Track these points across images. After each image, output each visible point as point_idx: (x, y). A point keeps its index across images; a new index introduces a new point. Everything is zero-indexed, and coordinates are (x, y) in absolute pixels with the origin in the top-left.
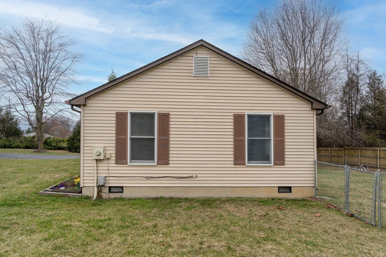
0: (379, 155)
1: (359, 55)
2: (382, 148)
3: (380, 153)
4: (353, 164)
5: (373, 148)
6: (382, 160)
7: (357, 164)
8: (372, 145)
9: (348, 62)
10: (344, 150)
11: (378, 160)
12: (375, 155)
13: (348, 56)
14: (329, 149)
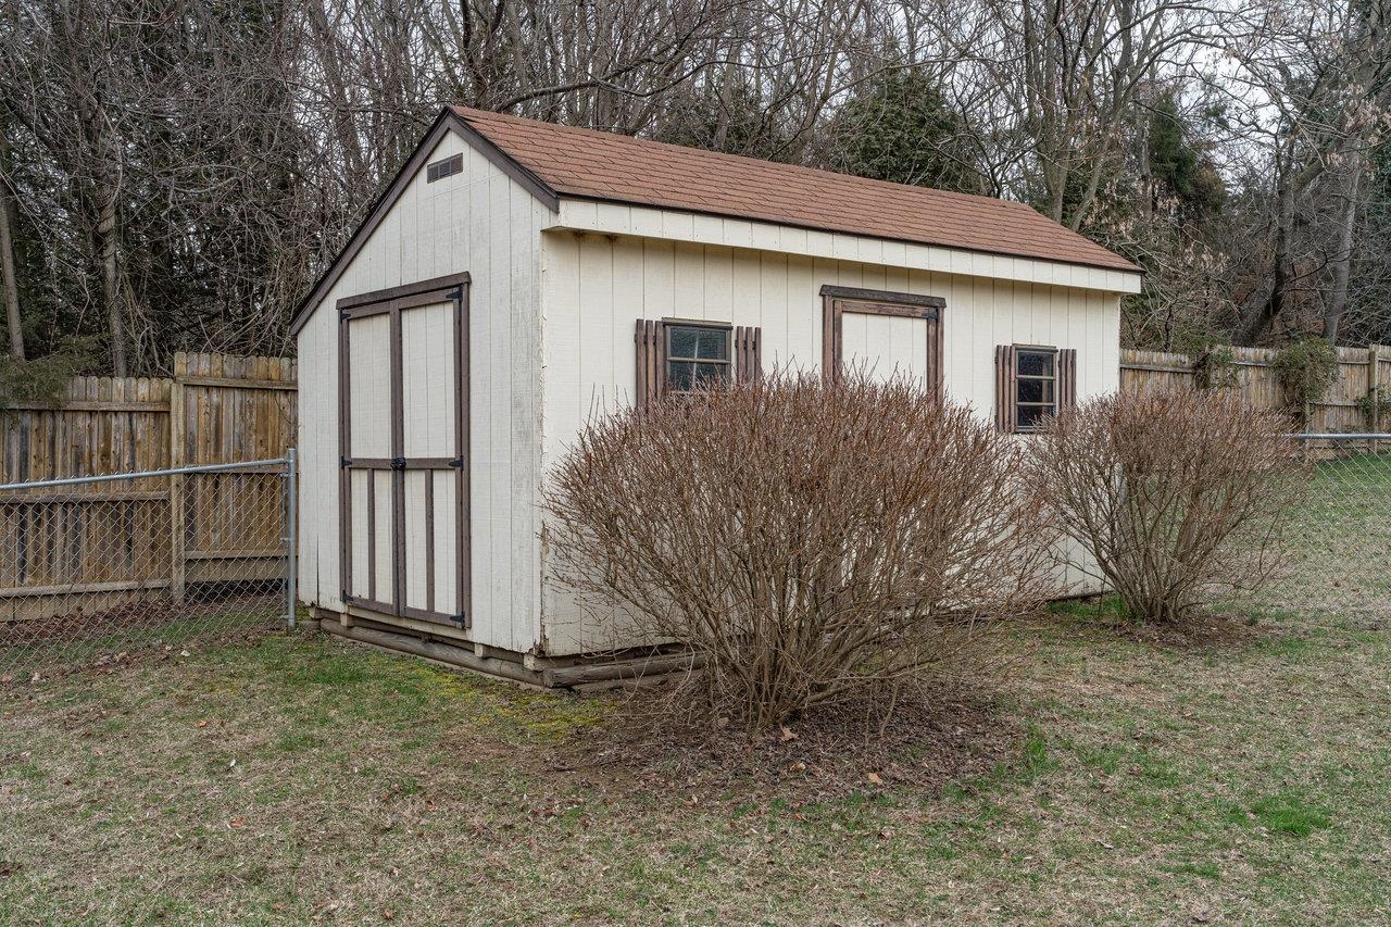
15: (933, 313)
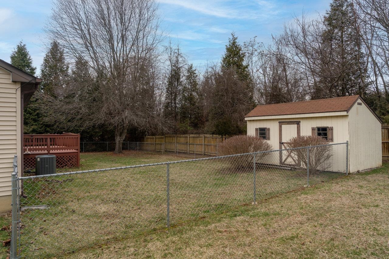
0: (189, 142)
1: (179, 48)
2: (191, 135)
3: (189, 140)
4: (171, 150)
5: (185, 135)
6: (191, 146)
7: (174, 151)
8: (185, 132)
9: (171, 54)
10: (165, 138)
11: (188, 146)
12: (186, 142)
13: (171, 48)
14: (154, 137)
15: (298, 123)
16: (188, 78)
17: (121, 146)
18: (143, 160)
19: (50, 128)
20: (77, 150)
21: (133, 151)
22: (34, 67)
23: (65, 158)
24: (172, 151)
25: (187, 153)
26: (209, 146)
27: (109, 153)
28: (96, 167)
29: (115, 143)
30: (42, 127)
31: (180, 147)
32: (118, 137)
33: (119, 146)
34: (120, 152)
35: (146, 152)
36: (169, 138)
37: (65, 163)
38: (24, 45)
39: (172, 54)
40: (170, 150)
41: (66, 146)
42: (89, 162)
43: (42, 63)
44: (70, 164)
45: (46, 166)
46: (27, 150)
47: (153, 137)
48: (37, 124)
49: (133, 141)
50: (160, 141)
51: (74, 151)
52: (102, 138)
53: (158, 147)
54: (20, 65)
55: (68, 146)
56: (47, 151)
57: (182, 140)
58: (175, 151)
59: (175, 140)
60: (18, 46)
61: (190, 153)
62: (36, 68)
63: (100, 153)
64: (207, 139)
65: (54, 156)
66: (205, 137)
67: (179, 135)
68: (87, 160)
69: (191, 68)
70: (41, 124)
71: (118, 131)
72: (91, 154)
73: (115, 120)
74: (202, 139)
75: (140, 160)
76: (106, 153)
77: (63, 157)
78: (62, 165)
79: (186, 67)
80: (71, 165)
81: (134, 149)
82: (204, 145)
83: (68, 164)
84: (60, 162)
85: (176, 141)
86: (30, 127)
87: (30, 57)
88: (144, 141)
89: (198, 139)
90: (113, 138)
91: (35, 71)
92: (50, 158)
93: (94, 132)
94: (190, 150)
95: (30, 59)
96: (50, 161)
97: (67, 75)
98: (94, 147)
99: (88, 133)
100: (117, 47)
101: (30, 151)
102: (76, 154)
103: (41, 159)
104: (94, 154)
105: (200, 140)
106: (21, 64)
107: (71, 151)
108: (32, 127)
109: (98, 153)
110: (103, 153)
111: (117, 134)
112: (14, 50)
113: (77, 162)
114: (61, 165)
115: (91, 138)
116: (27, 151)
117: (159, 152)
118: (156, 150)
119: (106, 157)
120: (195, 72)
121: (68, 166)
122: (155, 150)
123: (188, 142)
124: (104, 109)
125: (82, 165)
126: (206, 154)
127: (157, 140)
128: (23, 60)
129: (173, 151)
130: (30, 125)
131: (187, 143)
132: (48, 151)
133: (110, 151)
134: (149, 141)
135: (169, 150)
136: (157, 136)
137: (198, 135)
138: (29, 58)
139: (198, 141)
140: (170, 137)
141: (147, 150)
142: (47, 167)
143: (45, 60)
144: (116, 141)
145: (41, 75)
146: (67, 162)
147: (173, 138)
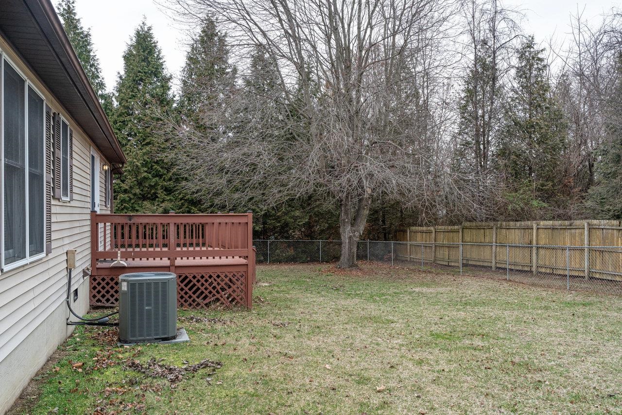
0: (537, 241)
2: (542, 223)
3: (537, 236)
4: (481, 264)
5: (523, 223)
6: (542, 252)
7: (489, 264)
8: (520, 216)
9: (473, 17)
10: (463, 231)
11: (534, 251)
12: (527, 240)
14: (432, 228)
16: (522, 73)
17: (355, 250)
18: (417, 290)
19: (198, 207)
20: (246, 257)
21: (380, 263)
22: (168, 76)
23: (215, 280)
24: (483, 267)
25: (531, 272)
26: (607, 255)
27: (325, 267)
28: (297, 306)
29: (340, 244)
30: (183, 205)
31: (506, 256)
32: (349, 228)
33: (350, 249)
34: (352, 266)
35: (413, 267)
36: (474, 231)
37: (214, 295)
38: (150, 28)
39: (477, 15)
40: (478, 263)
41: (224, 247)
42: (277, 292)
43: (184, 65)
44: (228, 298)
45: (147, 308)
46: (119, 255)
47: (429, 228)
48: (172, 198)
49: (379, 238)
50: (448, 240)
51: (237, 260)
52: (310, 232)
53: (443, 254)
54: (139, 72)
55: (226, 248)
56: (169, 259)
57: (515, 236)
58: (493, 265)
59: (491, 236)
60: (138, 32)
61: (541, 273)
62: (171, 78)
63: (305, 266)
64: (599, 233)
65: (173, 276)
66: (590, 229)
67: (504, 223)
68: (274, 285)
69: (530, 46)
70: (181, 199)
71: (346, 213)
72: (285, 267)
73: (342, 182)
74: (582, 234)
75: (409, 289)
76: (318, 267)
77: (210, 277)
78: (207, 301)
79: (517, 43)
80: (231, 302)
81: (381, 259)
82: (590, 250)
83: (222, 297)
84: (202, 293)
85: (494, 240)
86: (158, 205)
87: (159, 53)
88: (405, 239)
89: (568, 233)
90: (334, 231)
91: (170, 84)
92: (156, 283)
93: (291, 218)
94: (541, 263)
95: (160, 59)
96: (157, 292)
97: (234, 91)
98: (291, 252)
99: (278, 219)
100: (343, 5)
101: (127, 259)
102: (243, 269)
103: (132, 285)
104: (292, 267)
105: (573, 236)
106: (142, 69)
107: (230, 261)
108: (163, 205)
109: (301, 267)
110: (311, 266)
111: (344, 220)
112: (130, 43)
113: (246, 294)
114: (205, 298)
115: (284, 230)
116: (119, 258)
117: (447, 268)
118: (439, 262)
119: (319, 278)
120: (540, 56)
121: (222, 303)
122: (434, 262)
123: (534, 242)
124: (314, 159)
125: (260, 299)
126: (597, 276)
127: (441, 236)
128: (145, 59)
129: (486, 264)
130: (158, 201)
131: (531, 243)
132: (172, 259)
133: (327, 262)
134: (419, 239)
135: (474, 263)
136: (440, 227)
137: (567, 223)
138: (158, 56)
139: (566, 239)
140: (478, 228)
141: (412, 262)
142: (149, 311)
143: (190, 59)
144: (342, 238)
145: (181, 92)
146: (218, 292)
147: (487, 231)
